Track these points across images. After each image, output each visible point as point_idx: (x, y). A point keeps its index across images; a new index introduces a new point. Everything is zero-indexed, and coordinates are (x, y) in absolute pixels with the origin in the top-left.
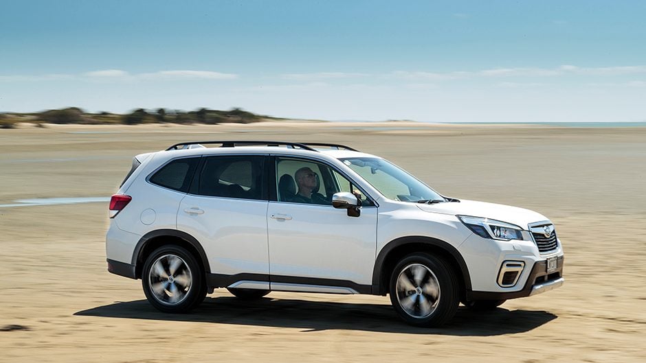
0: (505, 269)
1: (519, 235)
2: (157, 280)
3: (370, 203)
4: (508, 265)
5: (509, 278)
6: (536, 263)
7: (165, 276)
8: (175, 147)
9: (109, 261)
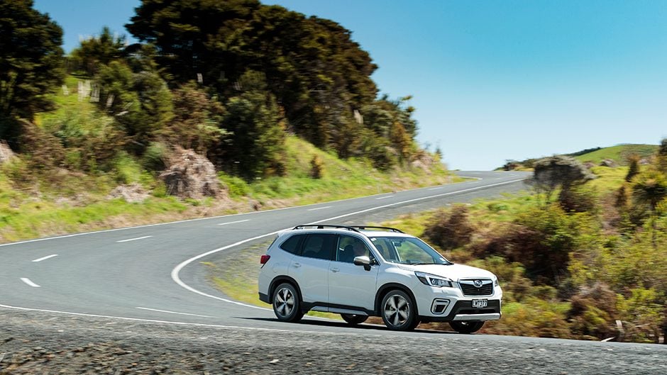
0: (436, 303)
1: (450, 284)
2: (280, 304)
3: (377, 264)
4: (438, 301)
5: (439, 309)
6: (458, 301)
7: (283, 301)
8: (296, 228)
9: (259, 293)
